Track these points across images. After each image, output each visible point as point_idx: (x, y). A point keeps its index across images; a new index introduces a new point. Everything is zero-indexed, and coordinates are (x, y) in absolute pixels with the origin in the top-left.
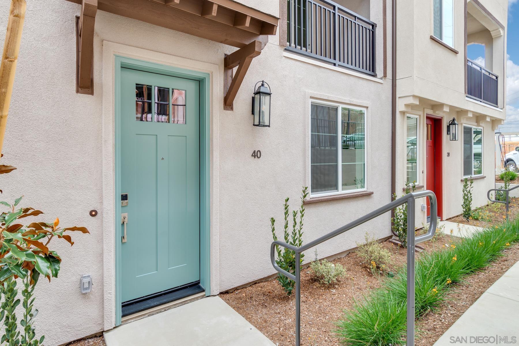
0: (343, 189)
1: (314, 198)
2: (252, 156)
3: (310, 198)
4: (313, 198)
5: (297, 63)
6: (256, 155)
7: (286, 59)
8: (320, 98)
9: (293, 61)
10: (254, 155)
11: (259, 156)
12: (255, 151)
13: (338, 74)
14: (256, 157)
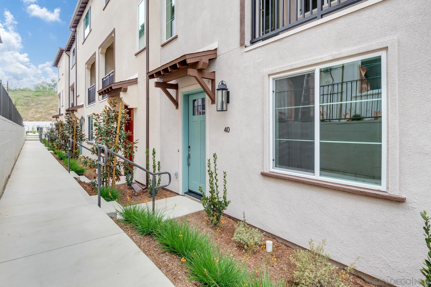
0: (321, 175)
1: (275, 173)
2: (225, 131)
3: (270, 172)
4: (273, 172)
5: (257, 50)
6: (227, 130)
7: (247, 53)
8: (280, 71)
9: (253, 51)
10: (225, 130)
11: (228, 131)
12: (226, 127)
13: (312, 30)
14: (227, 131)
